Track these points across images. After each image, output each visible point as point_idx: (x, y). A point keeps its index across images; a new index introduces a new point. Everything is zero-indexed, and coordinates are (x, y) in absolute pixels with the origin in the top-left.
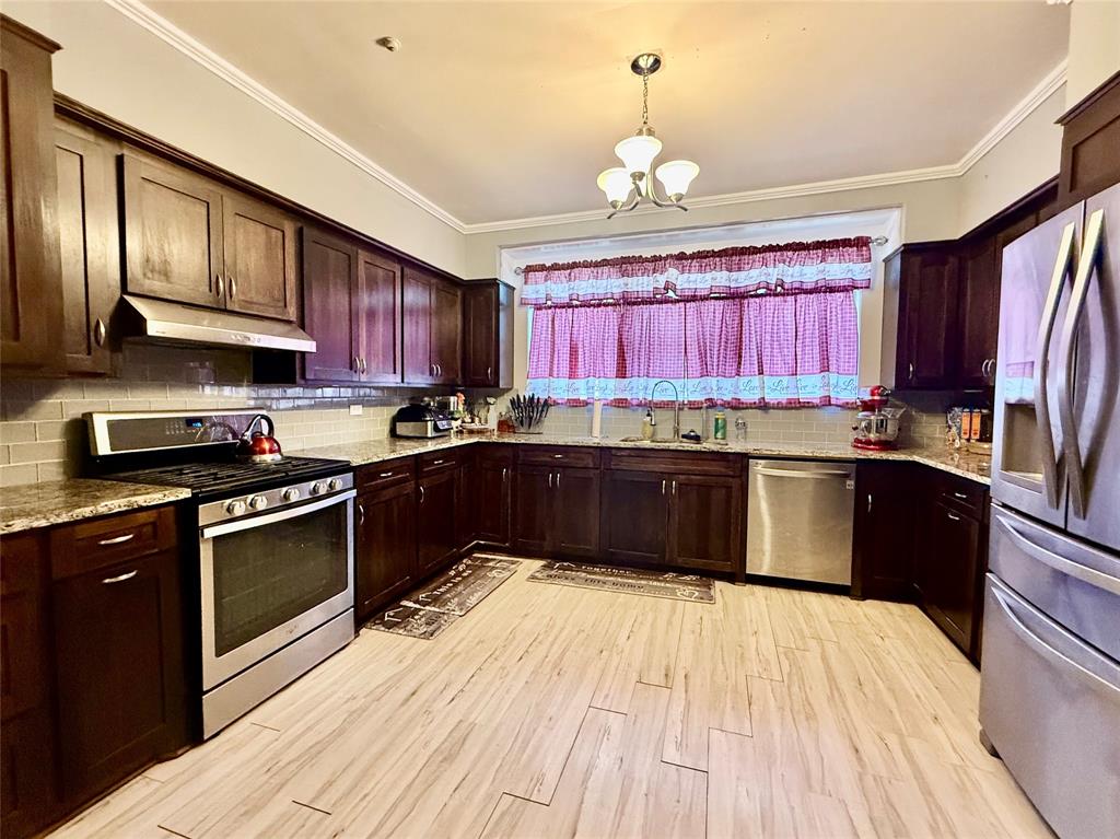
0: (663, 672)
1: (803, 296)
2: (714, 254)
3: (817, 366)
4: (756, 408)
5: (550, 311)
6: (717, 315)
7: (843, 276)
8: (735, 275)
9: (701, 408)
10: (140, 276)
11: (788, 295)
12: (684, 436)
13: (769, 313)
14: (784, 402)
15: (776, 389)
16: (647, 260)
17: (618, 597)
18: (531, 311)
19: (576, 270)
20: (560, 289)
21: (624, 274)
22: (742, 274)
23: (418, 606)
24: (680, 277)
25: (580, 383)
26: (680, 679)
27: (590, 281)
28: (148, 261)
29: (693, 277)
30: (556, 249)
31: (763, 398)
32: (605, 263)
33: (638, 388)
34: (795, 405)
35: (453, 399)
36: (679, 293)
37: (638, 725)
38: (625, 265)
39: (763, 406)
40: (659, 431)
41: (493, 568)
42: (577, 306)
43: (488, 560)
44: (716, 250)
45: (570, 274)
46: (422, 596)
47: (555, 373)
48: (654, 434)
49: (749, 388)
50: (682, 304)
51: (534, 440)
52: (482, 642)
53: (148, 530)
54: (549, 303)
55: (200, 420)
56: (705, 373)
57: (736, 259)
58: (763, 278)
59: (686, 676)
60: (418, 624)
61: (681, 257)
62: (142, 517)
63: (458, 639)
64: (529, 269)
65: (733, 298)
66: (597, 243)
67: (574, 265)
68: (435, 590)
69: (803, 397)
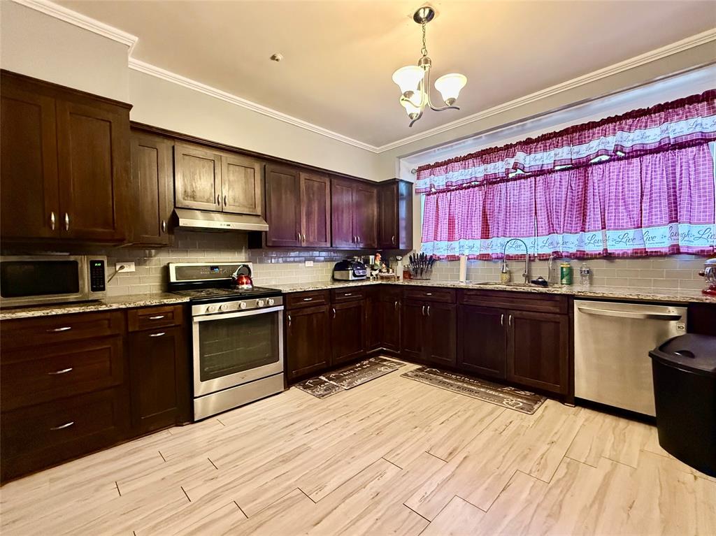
0: (450, 451)
1: (649, 157)
2: (555, 135)
3: (666, 218)
4: (600, 258)
5: (435, 196)
6: (563, 183)
7: (690, 131)
8: (576, 148)
9: (548, 260)
10: (182, 199)
11: (633, 157)
12: (533, 282)
13: (614, 176)
14: (629, 252)
15: (620, 241)
16: (501, 149)
17: (456, 396)
18: (423, 197)
19: (450, 165)
20: (440, 180)
21: (484, 162)
22: (584, 147)
23: (327, 380)
24: (528, 158)
25: (455, 244)
26: (459, 458)
27: (460, 171)
28: (185, 191)
29: (539, 155)
30: (437, 152)
31: (606, 250)
32: (470, 156)
33: (496, 245)
34: (642, 255)
35: (372, 257)
36: (527, 170)
37: (404, 478)
38: (484, 156)
39: (608, 256)
40: (515, 278)
41: (384, 365)
42: (453, 190)
43: (385, 360)
44: (557, 131)
45: (447, 169)
46: (332, 375)
47: (439, 239)
48: (510, 280)
49: (593, 242)
50: (533, 179)
51: (425, 284)
52: (347, 406)
53: (170, 315)
54: (433, 190)
55: (217, 267)
56: (552, 230)
57: (576, 135)
58: (601, 147)
59: (465, 458)
60: (320, 390)
61: (529, 142)
62: (167, 309)
63: (335, 401)
64: (421, 169)
65: (578, 168)
66: (464, 142)
67: (450, 161)
68: (342, 373)
69: (650, 246)
